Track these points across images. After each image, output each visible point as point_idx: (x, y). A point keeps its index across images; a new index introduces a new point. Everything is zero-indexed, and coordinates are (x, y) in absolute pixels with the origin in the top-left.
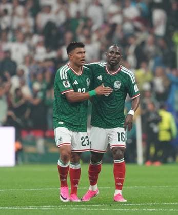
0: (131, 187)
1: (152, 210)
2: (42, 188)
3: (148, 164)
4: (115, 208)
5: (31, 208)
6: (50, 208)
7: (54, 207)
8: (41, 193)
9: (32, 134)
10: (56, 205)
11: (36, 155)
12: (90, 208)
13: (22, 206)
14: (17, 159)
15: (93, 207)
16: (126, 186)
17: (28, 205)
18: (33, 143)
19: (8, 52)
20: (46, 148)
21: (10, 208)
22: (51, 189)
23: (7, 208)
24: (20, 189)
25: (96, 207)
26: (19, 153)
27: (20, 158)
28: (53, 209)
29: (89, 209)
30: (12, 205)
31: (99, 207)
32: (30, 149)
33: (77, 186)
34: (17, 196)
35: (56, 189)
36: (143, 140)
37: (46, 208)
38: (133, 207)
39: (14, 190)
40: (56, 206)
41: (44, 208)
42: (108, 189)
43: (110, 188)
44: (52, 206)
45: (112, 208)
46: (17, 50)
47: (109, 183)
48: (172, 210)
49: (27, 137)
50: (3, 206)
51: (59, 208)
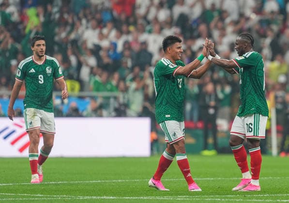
1: (286, 201)
2: (177, 178)
3: (283, 155)
4: (250, 199)
5: (165, 198)
6: (185, 198)
7: (188, 198)
8: (175, 183)
10: (191, 195)
12: (225, 198)
13: (157, 196)
14: (152, 149)
15: (227, 198)
16: (261, 177)
17: (163, 196)
21: (145, 198)
23: (142, 198)
25: (231, 198)
27: (155, 149)
29: (223, 200)
30: (147, 195)
31: (233, 198)
36: (278, 132)
37: (181, 198)
38: (267, 198)
41: (179, 198)
44: (187, 196)
45: (247, 199)
50: (138, 196)
51: (194, 198)
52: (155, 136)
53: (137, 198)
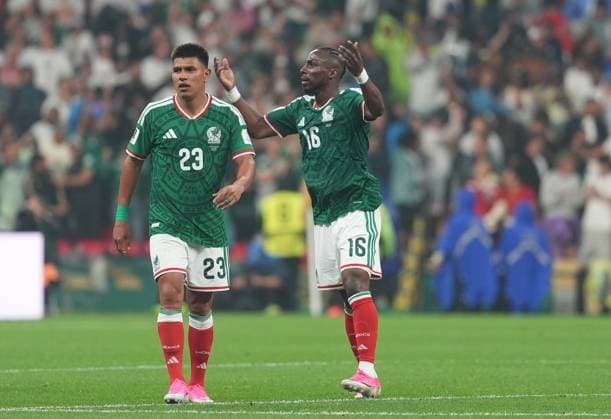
0: (297, 364)
1: (341, 413)
4: (262, 409)
5: (78, 409)
6: (121, 408)
7: (128, 408)
8: (99, 376)
9: (80, 249)
10: (133, 403)
11: (90, 293)
13: (58, 405)
17: (72, 404)
18: (84, 269)
19: (28, 72)
20: (111, 279)
21: (33, 410)
22: (121, 368)
23: (26, 409)
24: (56, 367)
26: (51, 290)
28: (126, 411)
29: (204, 412)
30: (37, 404)
31: (226, 408)
32: (76, 282)
33: (203, 366)
34: (47, 383)
35: (132, 368)
37: (111, 408)
38: (299, 408)
39: (41, 370)
40: (134, 406)
41: (107, 408)
42: (246, 369)
43: (249, 365)
44: (125, 405)
45: (255, 409)
46: (48, 66)
47: (248, 354)
48: (385, 413)
49: (71, 254)
50: (16, 406)
51: (139, 408)
52: (53, 272)
53: (14, 409)
